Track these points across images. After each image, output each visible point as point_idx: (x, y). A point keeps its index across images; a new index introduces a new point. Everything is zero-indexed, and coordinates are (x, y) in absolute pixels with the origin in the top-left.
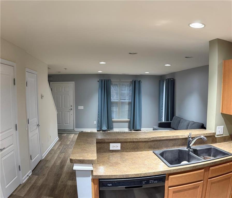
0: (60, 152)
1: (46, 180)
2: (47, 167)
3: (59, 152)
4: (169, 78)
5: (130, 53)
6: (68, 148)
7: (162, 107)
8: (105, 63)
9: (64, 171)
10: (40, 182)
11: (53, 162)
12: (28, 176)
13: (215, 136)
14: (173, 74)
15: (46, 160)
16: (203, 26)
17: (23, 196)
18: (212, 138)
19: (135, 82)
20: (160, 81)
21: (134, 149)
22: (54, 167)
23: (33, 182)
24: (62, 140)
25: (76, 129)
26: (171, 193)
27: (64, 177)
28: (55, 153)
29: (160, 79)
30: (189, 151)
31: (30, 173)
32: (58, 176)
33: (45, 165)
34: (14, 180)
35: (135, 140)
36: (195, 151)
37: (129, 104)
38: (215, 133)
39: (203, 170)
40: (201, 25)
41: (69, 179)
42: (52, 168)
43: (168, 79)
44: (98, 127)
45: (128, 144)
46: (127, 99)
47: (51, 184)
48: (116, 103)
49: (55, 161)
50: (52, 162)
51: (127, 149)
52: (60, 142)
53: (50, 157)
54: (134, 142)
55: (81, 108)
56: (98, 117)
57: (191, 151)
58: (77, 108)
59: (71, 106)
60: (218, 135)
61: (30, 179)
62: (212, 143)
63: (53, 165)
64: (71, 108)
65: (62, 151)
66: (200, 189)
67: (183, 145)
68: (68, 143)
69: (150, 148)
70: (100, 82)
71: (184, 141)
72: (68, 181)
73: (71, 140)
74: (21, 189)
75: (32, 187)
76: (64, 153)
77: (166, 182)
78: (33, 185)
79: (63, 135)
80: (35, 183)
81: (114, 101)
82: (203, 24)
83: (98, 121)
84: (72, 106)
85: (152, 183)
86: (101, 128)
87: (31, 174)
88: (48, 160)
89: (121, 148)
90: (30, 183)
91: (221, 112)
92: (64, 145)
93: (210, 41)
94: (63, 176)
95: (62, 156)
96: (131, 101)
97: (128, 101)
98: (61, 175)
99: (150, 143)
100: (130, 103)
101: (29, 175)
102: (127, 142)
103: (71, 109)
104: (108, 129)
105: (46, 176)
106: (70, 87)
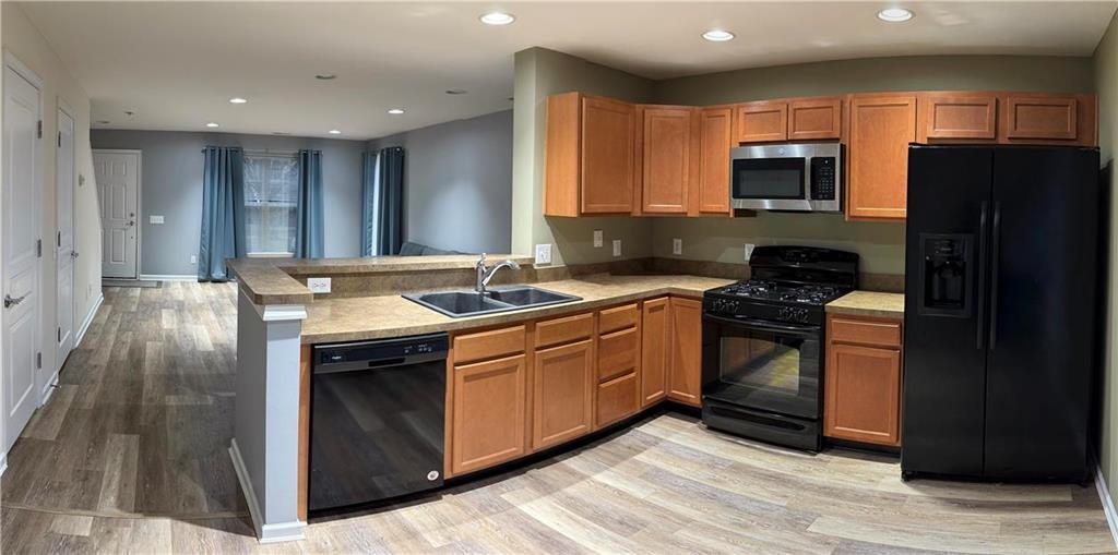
0: (119, 330)
1: (104, 393)
2: (96, 366)
3: (114, 329)
4: (390, 146)
5: (319, 77)
6: (137, 320)
7: (371, 221)
8: (244, 101)
9: (146, 373)
10: (90, 399)
11: (108, 354)
12: (52, 386)
13: (532, 267)
14: (403, 135)
15: (85, 351)
16: (511, 19)
17: (53, 439)
18: (528, 270)
19: (305, 155)
20: (364, 156)
21: (361, 291)
22: (116, 365)
23: (69, 400)
24: (113, 301)
25: (143, 277)
26: (460, 378)
27: (151, 388)
28: (106, 332)
29: (364, 150)
30: (482, 295)
31: (54, 378)
32: (135, 386)
33: (85, 362)
34: (26, 393)
35: (362, 270)
36: (495, 295)
37: (290, 212)
38: (533, 260)
39: (523, 327)
40: (507, 16)
41: (168, 392)
42: (109, 367)
43: (388, 149)
44: (202, 270)
45: (348, 279)
46: (286, 201)
47: (122, 403)
48: (258, 210)
49: (112, 351)
50: (106, 354)
51: (346, 290)
52: (109, 308)
53: (94, 341)
54: (360, 274)
55: (157, 219)
56: (202, 245)
57: (487, 296)
58: (145, 219)
59: (132, 215)
60: (539, 265)
61: (57, 393)
62: (528, 282)
63: (111, 361)
64: (130, 219)
65: (124, 327)
66: (519, 375)
67: (466, 284)
68: (134, 308)
69: (394, 288)
70: (209, 152)
71: (467, 275)
72: (167, 397)
73: (137, 302)
74: (41, 420)
75: (73, 414)
76: (131, 333)
77: (450, 351)
78: (71, 410)
79: (111, 290)
80: (75, 402)
81: (251, 204)
82: (511, 15)
83: (202, 255)
84: (135, 213)
85: (423, 352)
86: (209, 274)
87: (57, 380)
88: (91, 351)
89: (332, 288)
90: (63, 403)
91: (544, 212)
92: (124, 313)
93: (516, 54)
94: (148, 385)
95: (128, 337)
96: (296, 205)
97: (287, 205)
98: (141, 383)
99: (393, 277)
100: (293, 212)
101: (55, 384)
102: (344, 275)
103: (132, 223)
104: (227, 276)
105: (100, 384)
106: (130, 162)
